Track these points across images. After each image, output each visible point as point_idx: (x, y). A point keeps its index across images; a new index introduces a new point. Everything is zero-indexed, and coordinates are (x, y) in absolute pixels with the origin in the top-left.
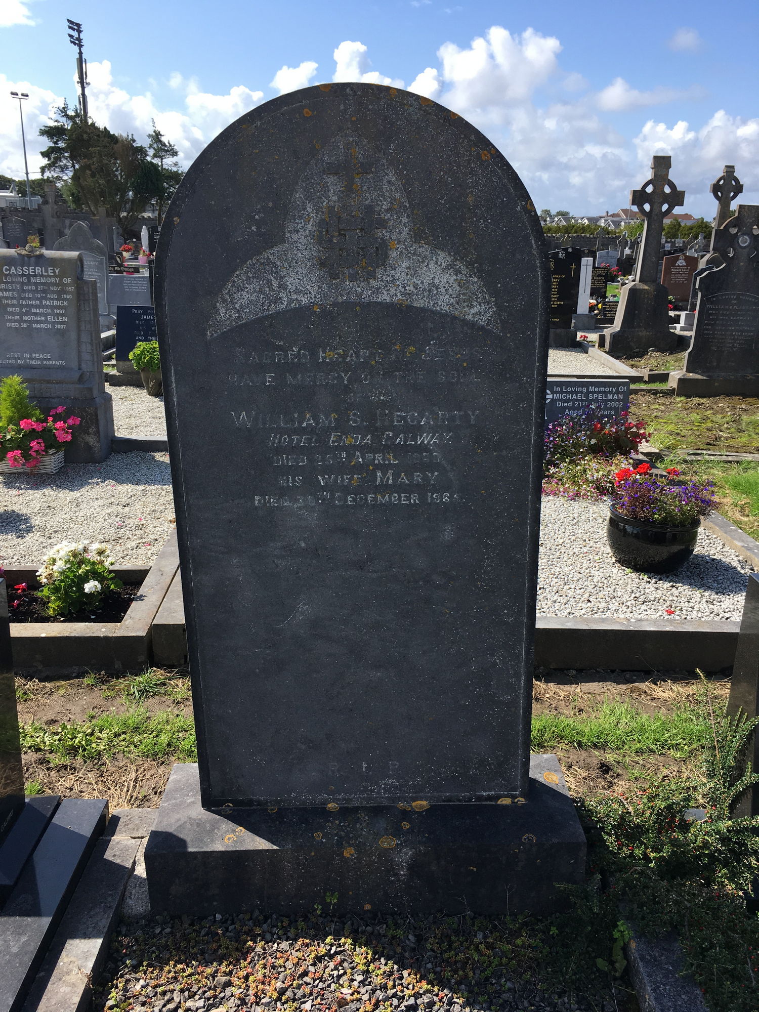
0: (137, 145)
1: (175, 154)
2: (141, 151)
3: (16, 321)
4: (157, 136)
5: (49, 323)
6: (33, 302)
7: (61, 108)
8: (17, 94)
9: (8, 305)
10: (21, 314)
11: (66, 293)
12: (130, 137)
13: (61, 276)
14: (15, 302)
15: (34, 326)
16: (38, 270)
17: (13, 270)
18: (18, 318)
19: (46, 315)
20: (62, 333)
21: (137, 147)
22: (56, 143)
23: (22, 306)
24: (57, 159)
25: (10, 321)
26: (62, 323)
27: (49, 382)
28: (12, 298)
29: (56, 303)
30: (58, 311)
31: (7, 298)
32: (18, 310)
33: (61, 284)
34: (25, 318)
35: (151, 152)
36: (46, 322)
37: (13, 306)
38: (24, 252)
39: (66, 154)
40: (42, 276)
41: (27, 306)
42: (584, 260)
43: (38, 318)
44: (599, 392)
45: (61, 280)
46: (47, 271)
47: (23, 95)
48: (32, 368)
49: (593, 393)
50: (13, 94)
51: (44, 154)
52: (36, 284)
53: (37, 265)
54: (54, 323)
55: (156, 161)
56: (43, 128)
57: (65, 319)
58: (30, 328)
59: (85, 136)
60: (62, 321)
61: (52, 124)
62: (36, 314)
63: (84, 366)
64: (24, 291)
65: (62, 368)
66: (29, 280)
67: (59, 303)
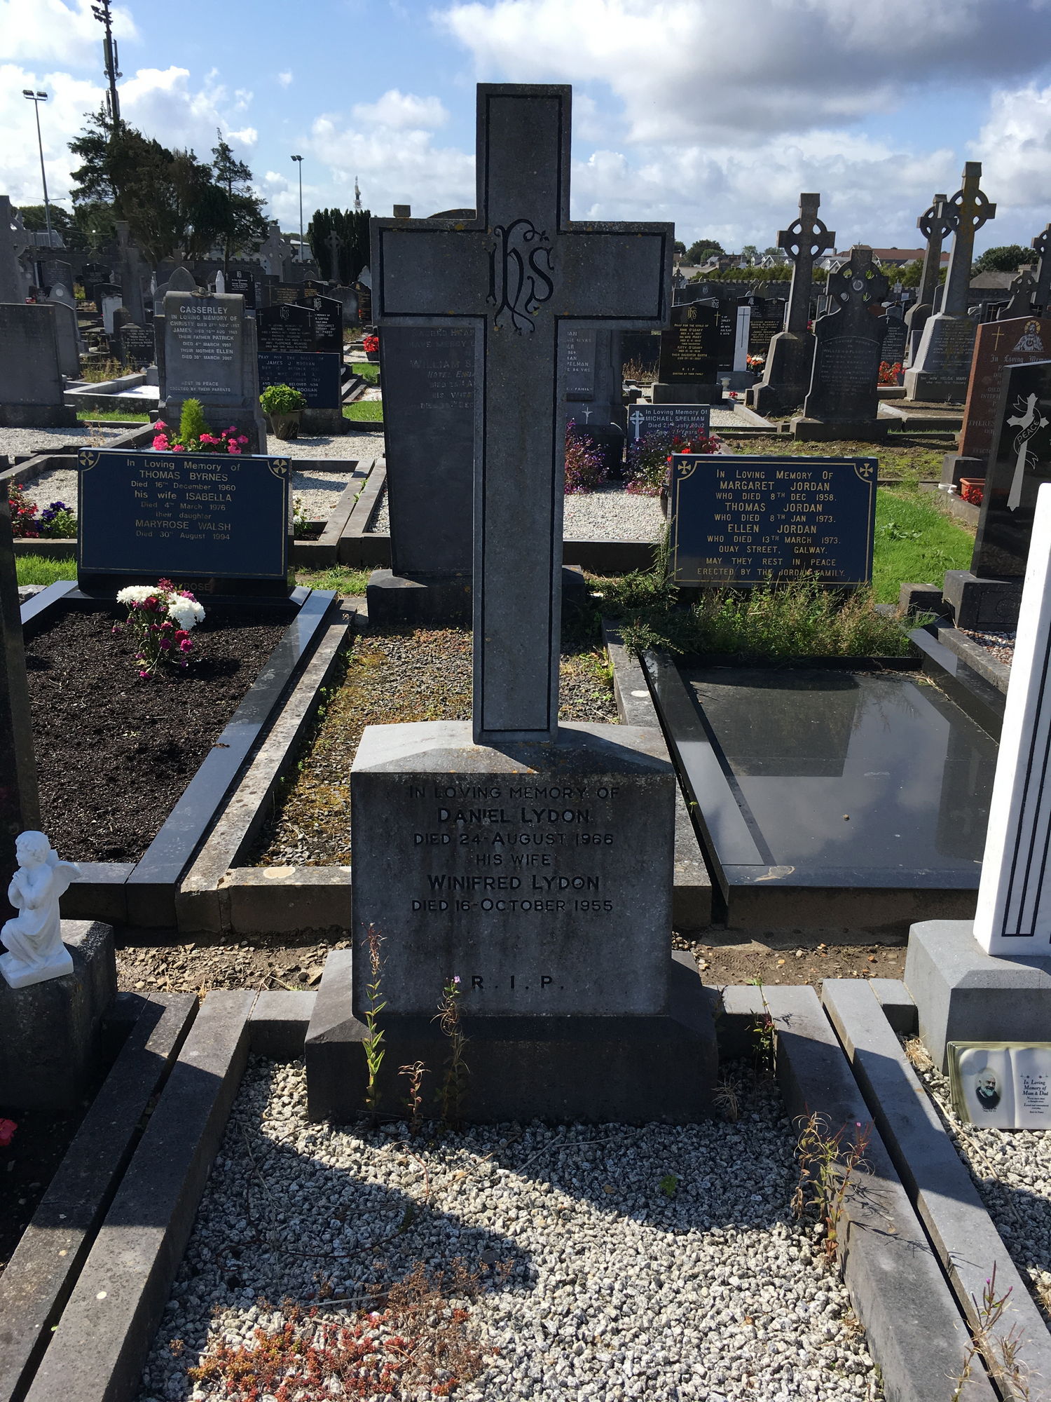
0: (200, 164)
1: (247, 175)
2: (205, 171)
3: (190, 353)
4: (224, 151)
5: (217, 355)
6: (205, 337)
7: (97, 115)
8: (32, 94)
9: (184, 340)
10: (194, 348)
11: (234, 329)
12: (189, 153)
13: (229, 314)
14: (189, 337)
15: (205, 357)
16: (209, 309)
17: (188, 310)
18: (191, 350)
19: (215, 348)
20: (228, 363)
21: (199, 166)
22: (90, 161)
23: (195, 341)
24: (93, 183)
25: (186, 354)
26: (229, 355)
27: (217, 406)
28: (187, 334)
29: (223, 338)
30: (226, 345)
31: (182, 334)
32: (192, 344)
33: (228, 321)
34: (198, 351)
35: (216, 172)
36: (215, 354)
37: (187, 340)
38: (197, 295)
39: (105, 176)
40: (213, 315)
41: (199, 340)
42: (741, 309)
43: (209, 351)
44: (683, 415)
45: (228, 318)
46: (216, 310)
47: (39, 94)
48: (203, 394)
49: (679, 415)
50: (26, 93)
51: (75, 176)
52: (208, 322)
53: (208, 305)
54: (221, 355)
55: (221, 184)
56: (74, 141)
57: (231, 352)
58: (201, 359)
59: (131, 153)
60: (228, 353)
61: (84, 135)
62: (207, 348)
63: (246, 392)
64: (197, 328)
65: (228, 394)
66: (202, 318)
67: (227, 338)
